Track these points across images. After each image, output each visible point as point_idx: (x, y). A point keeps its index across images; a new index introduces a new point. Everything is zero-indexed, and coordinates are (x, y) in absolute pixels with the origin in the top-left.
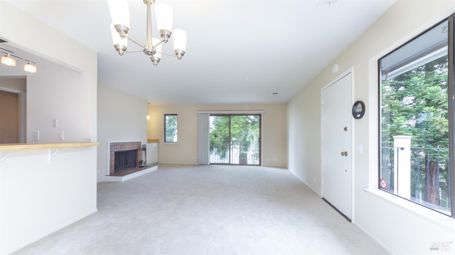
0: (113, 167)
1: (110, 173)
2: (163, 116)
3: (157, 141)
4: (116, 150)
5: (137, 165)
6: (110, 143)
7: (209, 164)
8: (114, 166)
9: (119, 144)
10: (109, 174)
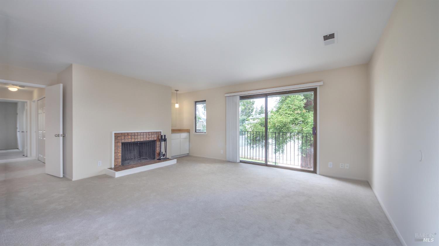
0: (119, 159)
1: (115, 166)
2: (193, 104)
3: (188, 131)
4: (123, 141)
5: (155, 157)
6: (115, 133)
7: (238, 161)
8: (120, 157)
9: (128, 134)
10: (113, 167)
